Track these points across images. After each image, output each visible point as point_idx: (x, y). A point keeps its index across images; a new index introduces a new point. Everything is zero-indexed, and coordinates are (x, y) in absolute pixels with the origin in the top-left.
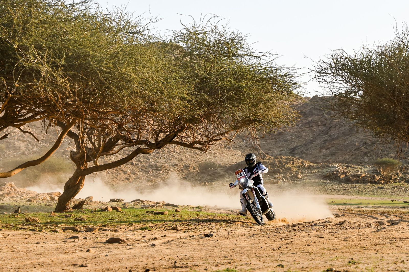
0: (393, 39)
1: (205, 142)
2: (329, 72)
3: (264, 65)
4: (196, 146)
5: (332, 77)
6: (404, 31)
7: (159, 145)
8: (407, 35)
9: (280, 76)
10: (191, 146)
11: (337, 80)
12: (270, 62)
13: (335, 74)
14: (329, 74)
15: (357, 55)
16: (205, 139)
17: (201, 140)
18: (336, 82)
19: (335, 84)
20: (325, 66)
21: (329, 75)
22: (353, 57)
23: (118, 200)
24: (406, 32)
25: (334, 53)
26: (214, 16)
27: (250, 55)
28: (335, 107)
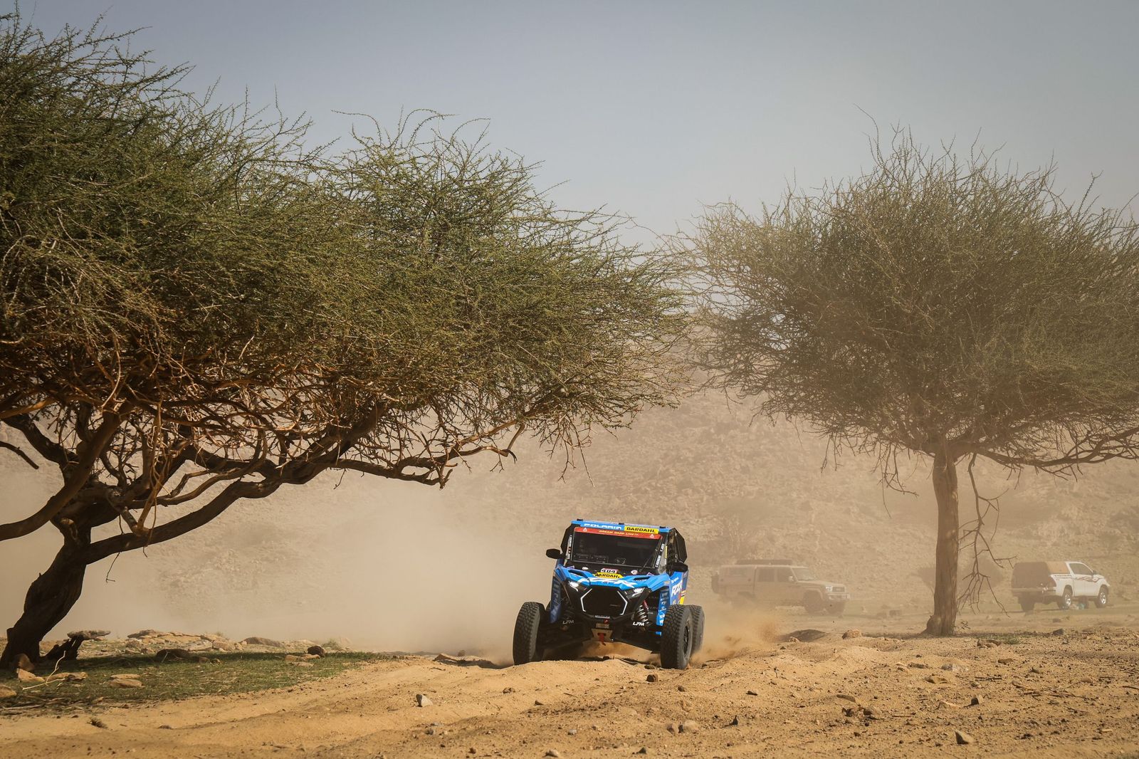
0: (869, 172)
1: (439, 460)
2: (701, 262)
3: (585, 245)
4: (407, 470)
5: (709, 277)
6: (897, 151)
7: (300, 472)
8: (906, 161)
9: (627, 273)
10: (394, 472)
11: (720, 285)
12: (599, 238)
13: (715, 270)
14: (700, 269)
15: (772, 220)
16: (437, 450)
17: (426, 455)
18: (720, 289)
19: (715, 297)
20: (690, 246)
21: (699, 273)
22: (760, 222)
23: (93, 633)
24: (903, 154)
25: (709, 212)
26: (433, 114)
27: (546, 217)
28: (711, 357)
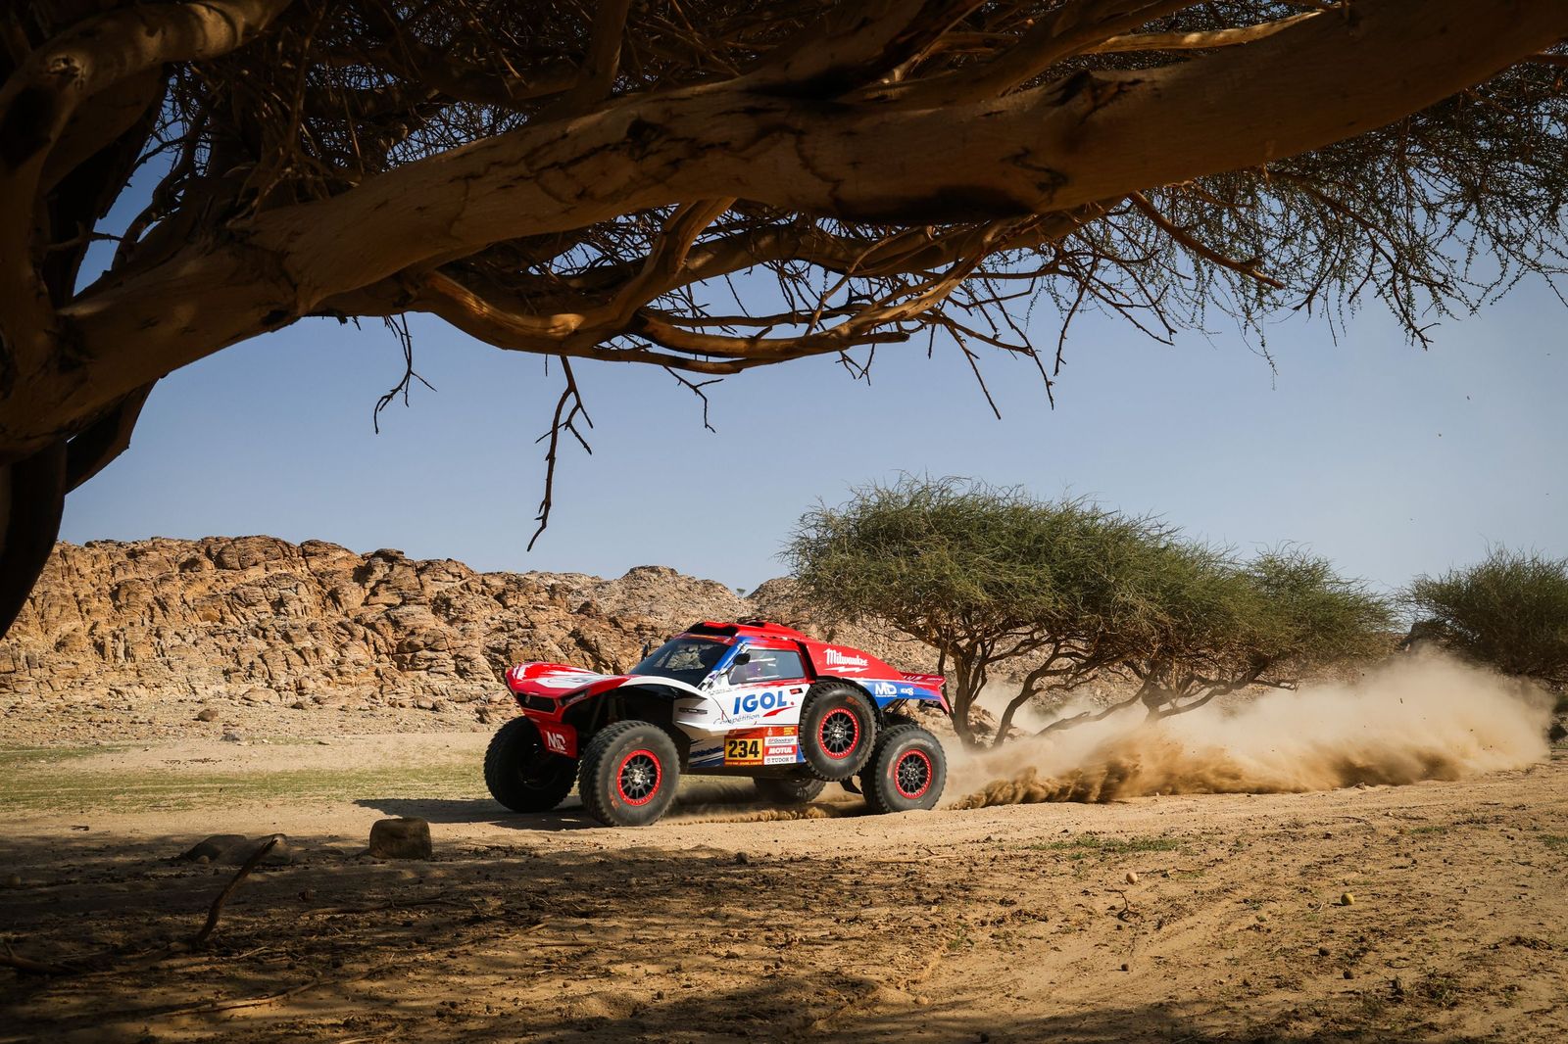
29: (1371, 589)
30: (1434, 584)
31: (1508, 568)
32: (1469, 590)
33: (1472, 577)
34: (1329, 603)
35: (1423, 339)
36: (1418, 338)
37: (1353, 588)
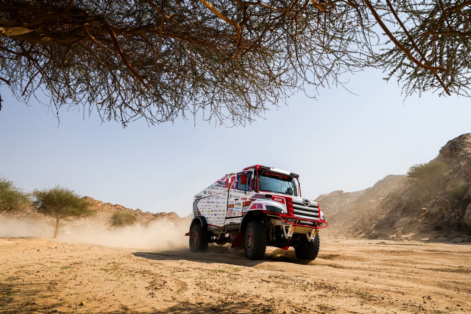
29: (25, 191)
30: (39, 192)
31: (59, 190)
32: (48, 194)
33: (50, 191)
34: (12, 193)
35: (125, 125)
36: (123, 124)
37: (19, 191)
